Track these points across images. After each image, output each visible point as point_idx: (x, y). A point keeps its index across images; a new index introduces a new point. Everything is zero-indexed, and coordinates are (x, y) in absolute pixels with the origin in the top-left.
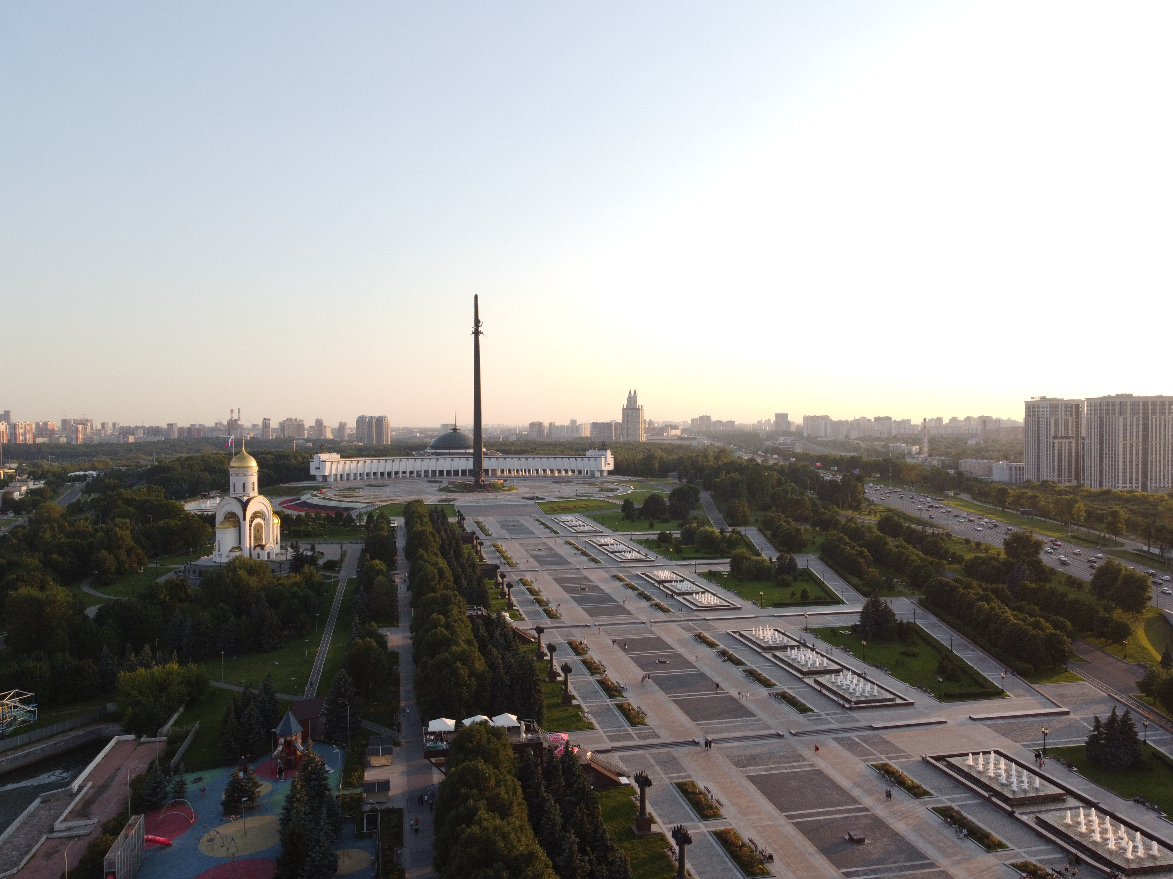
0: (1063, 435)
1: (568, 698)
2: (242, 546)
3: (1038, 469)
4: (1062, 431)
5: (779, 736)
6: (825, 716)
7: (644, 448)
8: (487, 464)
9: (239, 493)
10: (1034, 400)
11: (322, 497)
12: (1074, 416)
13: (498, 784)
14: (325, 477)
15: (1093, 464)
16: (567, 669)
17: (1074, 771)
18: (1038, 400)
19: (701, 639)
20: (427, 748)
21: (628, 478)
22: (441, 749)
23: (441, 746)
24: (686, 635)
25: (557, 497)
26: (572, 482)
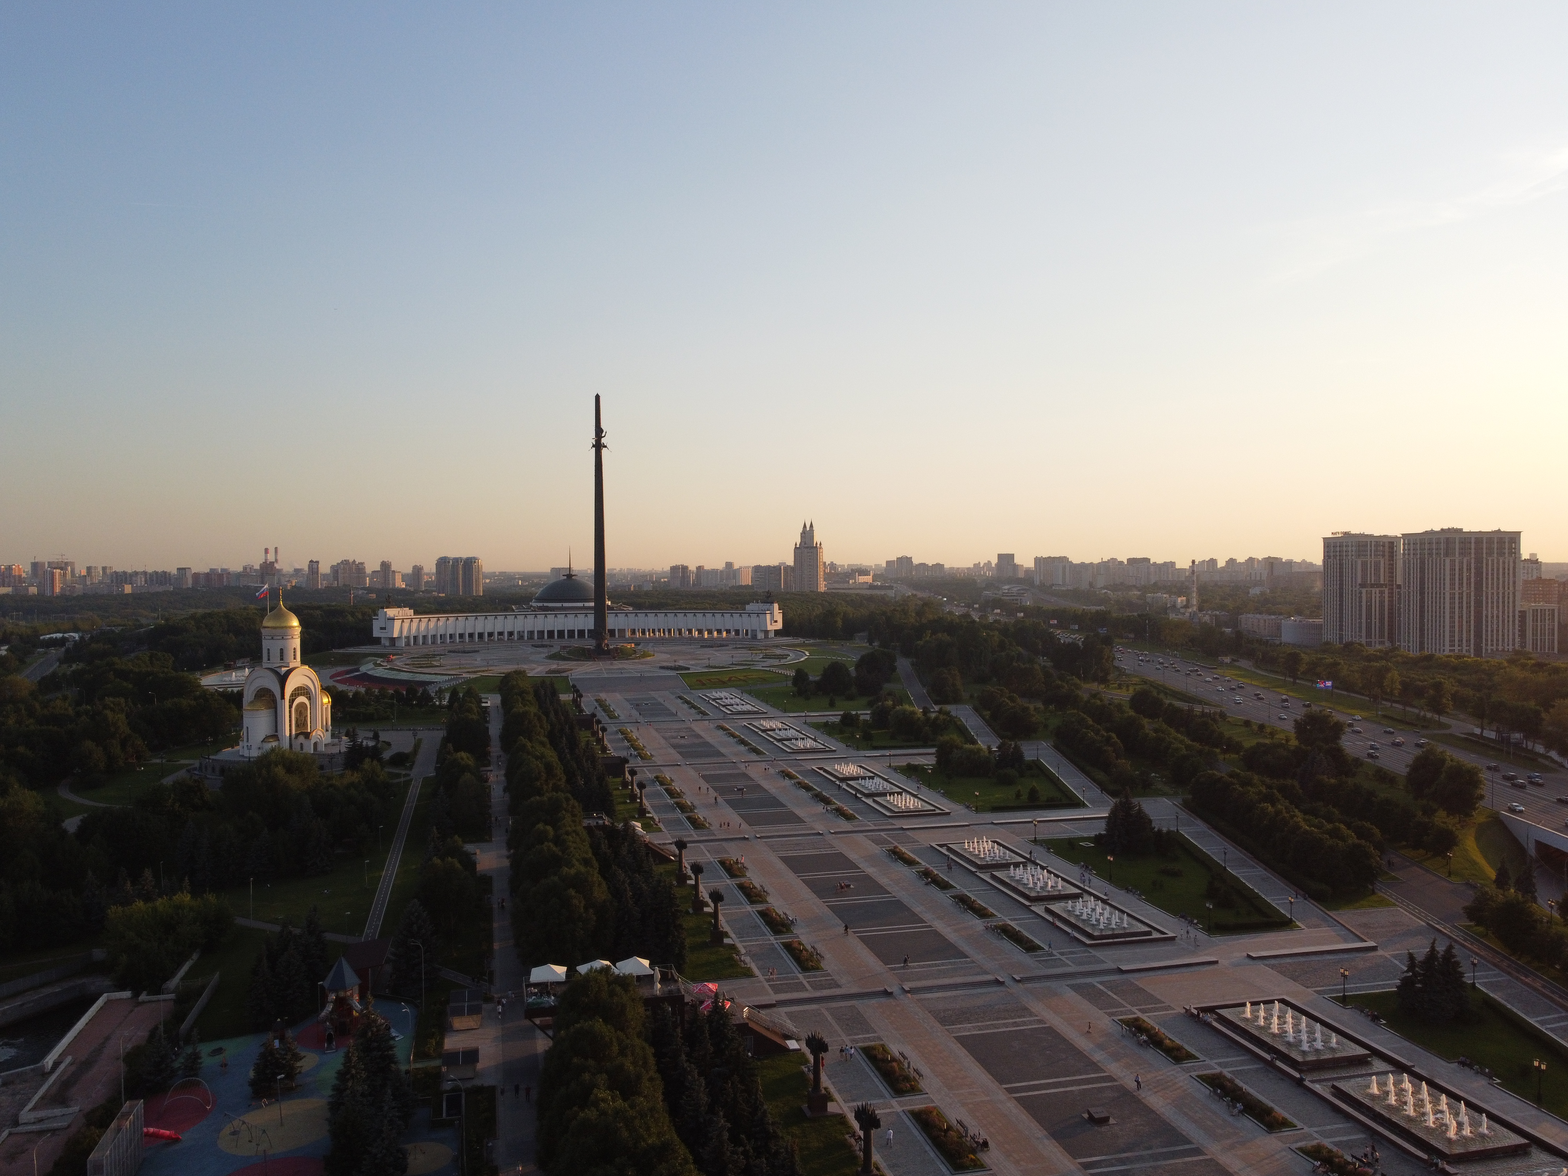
0: (1373, 582)
1: (719, 936)
2: (279, 734)
3: (1341, 626)
4: (1371, 577)
5: (997, 983)
6: (1059, 956)
7: (822, 601)
8: (612, 622)
9: (275, 662)
10: (1335, 536)
11: (388, 667)
12: (1387, 557)
13: (622, 1052)
14: (393, 640)
15: (1412, 621)
16: (717, 897)
17: (1382, 1024)
18: (1340, 536)
19: (896, 855)
20: (529, 1004)
21: (800, 640)
22: (547, 1006)
23: (548, 1001)
24: (876, 849)
25: (707, 667)
26: (727, 646)
